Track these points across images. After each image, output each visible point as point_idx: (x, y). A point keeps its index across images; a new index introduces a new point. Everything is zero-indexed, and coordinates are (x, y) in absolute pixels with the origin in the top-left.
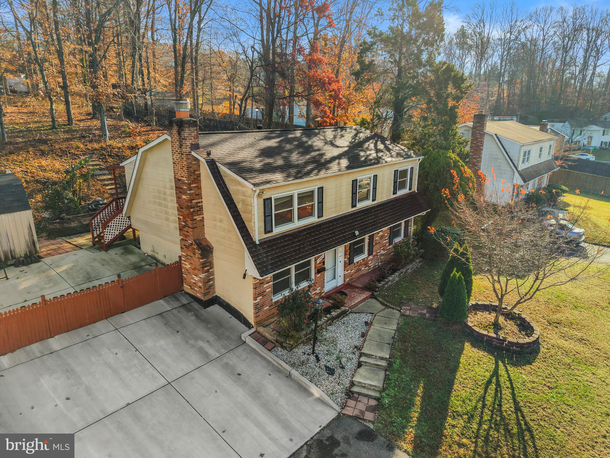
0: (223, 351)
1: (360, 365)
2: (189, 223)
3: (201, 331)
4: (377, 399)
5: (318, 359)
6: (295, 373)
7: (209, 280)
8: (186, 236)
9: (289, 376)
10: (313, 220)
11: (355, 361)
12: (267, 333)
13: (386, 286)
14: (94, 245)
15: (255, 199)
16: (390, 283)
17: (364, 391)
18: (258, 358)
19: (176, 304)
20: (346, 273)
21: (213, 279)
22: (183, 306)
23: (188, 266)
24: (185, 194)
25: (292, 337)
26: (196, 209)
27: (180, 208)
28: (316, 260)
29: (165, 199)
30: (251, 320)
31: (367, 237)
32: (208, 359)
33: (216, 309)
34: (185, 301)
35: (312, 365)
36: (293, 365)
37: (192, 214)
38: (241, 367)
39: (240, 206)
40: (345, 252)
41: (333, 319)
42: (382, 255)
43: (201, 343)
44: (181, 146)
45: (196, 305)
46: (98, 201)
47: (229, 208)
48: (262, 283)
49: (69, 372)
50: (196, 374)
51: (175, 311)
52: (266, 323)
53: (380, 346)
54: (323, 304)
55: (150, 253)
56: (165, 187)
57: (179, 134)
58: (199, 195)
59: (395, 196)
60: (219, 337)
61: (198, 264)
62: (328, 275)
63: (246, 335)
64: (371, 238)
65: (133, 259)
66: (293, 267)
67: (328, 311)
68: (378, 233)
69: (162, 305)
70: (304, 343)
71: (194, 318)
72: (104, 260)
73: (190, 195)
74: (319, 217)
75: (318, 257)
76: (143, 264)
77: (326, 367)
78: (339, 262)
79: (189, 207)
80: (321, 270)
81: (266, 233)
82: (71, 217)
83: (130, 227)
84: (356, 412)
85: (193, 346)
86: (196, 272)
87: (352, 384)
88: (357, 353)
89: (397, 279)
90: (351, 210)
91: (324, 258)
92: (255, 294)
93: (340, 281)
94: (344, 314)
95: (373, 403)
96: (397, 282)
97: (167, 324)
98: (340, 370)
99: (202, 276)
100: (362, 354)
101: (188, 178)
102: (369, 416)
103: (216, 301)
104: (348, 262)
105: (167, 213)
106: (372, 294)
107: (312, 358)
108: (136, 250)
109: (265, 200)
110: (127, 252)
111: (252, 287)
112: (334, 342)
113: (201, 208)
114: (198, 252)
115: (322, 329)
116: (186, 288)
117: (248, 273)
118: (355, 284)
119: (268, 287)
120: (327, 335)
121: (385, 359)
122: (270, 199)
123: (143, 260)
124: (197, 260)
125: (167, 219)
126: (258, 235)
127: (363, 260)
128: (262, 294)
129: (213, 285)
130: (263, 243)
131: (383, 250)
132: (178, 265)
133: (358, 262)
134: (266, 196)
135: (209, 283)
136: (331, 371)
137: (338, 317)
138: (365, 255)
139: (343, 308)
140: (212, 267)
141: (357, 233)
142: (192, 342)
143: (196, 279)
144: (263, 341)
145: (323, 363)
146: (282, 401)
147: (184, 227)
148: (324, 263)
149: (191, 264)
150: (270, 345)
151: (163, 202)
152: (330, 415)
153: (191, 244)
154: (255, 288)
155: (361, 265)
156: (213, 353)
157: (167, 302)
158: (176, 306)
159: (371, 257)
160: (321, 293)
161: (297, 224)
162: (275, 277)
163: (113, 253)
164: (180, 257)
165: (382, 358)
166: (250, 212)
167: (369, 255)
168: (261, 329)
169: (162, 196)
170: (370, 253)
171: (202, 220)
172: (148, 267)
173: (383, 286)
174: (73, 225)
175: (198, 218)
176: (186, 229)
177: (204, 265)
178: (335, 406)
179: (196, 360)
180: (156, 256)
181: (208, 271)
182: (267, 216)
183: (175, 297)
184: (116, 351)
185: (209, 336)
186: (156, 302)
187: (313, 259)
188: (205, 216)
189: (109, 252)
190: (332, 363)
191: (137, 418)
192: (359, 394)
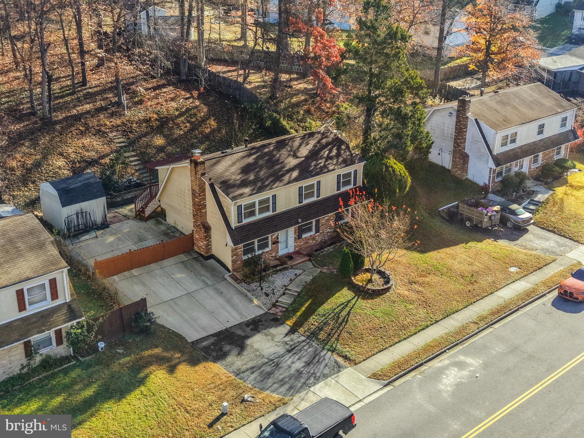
0: (215, 282)
1: (284, 294)
2: (199, 213)
3: (203, 272)
4: (286, 308)
5: (262, 289)
6: (249, 294)
7: (209, 245)
8: (197, 220)
9: (246, 296)
10: (270, 213)
11: (282, 292)
12: (238, 275)
13: (322, 254)
14: (136, 216)
15: (233, 207)
16: (325, 252)
17: (282, 305)
18: (232, 287)
19: (190, 257)
20: (296, 244)
21: (211, 245)
22: (194, 258)
23: (197, 237)
24: (197, 198)
25: (250, 278)
26: (203, 206)
27: (194, 204)
28: (272, 237)
29: (184, 195)
30: (230, 268)
31: (314, 221)
32: (207, 285)
33: (212, 261)
34: (195, 256)
35: (258, 292)
36: (249, 291)
37: (201, 209)
38: (224, 290)
39: (225, 209)
40: (295, 231)
41: (277, 271)
42: (329, 232)
43: (203, 278)
44: (196, 174)
45: (201, 258)
46: (131, 180)
47: (220, 210)
48: (236, 249)
49: (144, 285)
50: (201, 290)
51: (190, 261)
52: (238, 270)
53: (298, 286)
54: (273, 263)
55: (173, 225)
56: (185, 189)
57: (195, 168)
58: (204, 199)
59: (339, 192)
60: (213, 276)
61: (203, 236)
62: (281, 246)
63: (227, 276)
64: (318, 222)
65: (163, 228)
66: (256, 240)
67: (276, 266)
68: (324, 218)
69: (183, 257)
70: (256, 281)
71: (200, 265)
72: (146, 228)
73: (200, 199)
74: (273, 212)
75: (273, 235)
76: (169, 231)
77: (265, 293)
78: (290, 237)
79: (199, 206)
80: (276, 242)
81: (238, 223)
82: (117, 194)
83: (160, 206)
84: (274, 312)
85: (199, 279)
86: (202, 240)
87: (277, 301)
88: (284, 288)
89: (332, 250)
90: (298, 205)
91: (278, 235)
92: (232, 255)
93: (291, 249)
94: (286, 269)
95: (284, 309)
96: (331, 252)
97: (186, 267)
98: (272, 295)
99: (205, 243)
100: (286, 289)
101: (199, 191)
102: (280, 314)
103: (212, 257)
104: (297, 237)
105: (185, 203)
106: (310, 259)
107: (259, 288)
108: (163, 221)
109: (238, 206)
110: (159, 223)
111: (231, 251)
112: (273, 283)
113: (205, 206)
114: (203, 230)
115: (269, 276)
116: (196, 248)
117: (228, 244)
118: (302, 252)
119: (240, 251)
120: (271, 278)
121: (297, 292)
122: (241, 205)
123: (168, 229)
124: (202, 234)
125: (185, 207)
126: (234, 223)
127: (311, 236)
128: (236, 255)
129: (211, 248)
130: (236, 228)
131: (330, 229)
132: (192, 235)
133: (305, 238)
134: (238, 204)
135: (208, 246)
136: (267, 295)
137: (281, 270)
138: (313, 233)
139: (285, 266)
140: (210, 238)
141: (300, 220)
142: (199, 277)
143: (202, 244)
144: (236, 279)
145: (264, 291)
146: (241, 305)
147: (196, 215)
148: (278, 238)
149: (199, 235)
150: (239, 281)
151: (183, 197)
152: (262, 312)
153: (200, 225)
154: (232, 252)
155: (308, 239)
156: (209, 282)
157: (186, 256)
158: (190, 258)
159: (318, 234)
160: (275, 256)
161: (258, 217)
162: (245, 246)
163: (150, 223)
164: (193, 231)
165: (296, 292)
166: (230, 213)
167: (316, 233)
168: (235, 273)
169: (183, 193)
170: (317, 231)
171: (206, 212)
172: (172, 233)
173: (319, 254)
174: (119, 199)
175: (203, 211)
176: (197, 216)
177: (206, 237)
178: (265, 309)
179: (201, 285)
180: (177, 227)
181: (208, 240)
182: (239, 214)
183: (189, 253)
184: (163, 278)
185: (208, 275)
186: (180, 255)
187: (270, 236)
188: (207, 210)
189: (148, 222)
190: (269, 291)
191: (176, 304)
192: (279, 306)
